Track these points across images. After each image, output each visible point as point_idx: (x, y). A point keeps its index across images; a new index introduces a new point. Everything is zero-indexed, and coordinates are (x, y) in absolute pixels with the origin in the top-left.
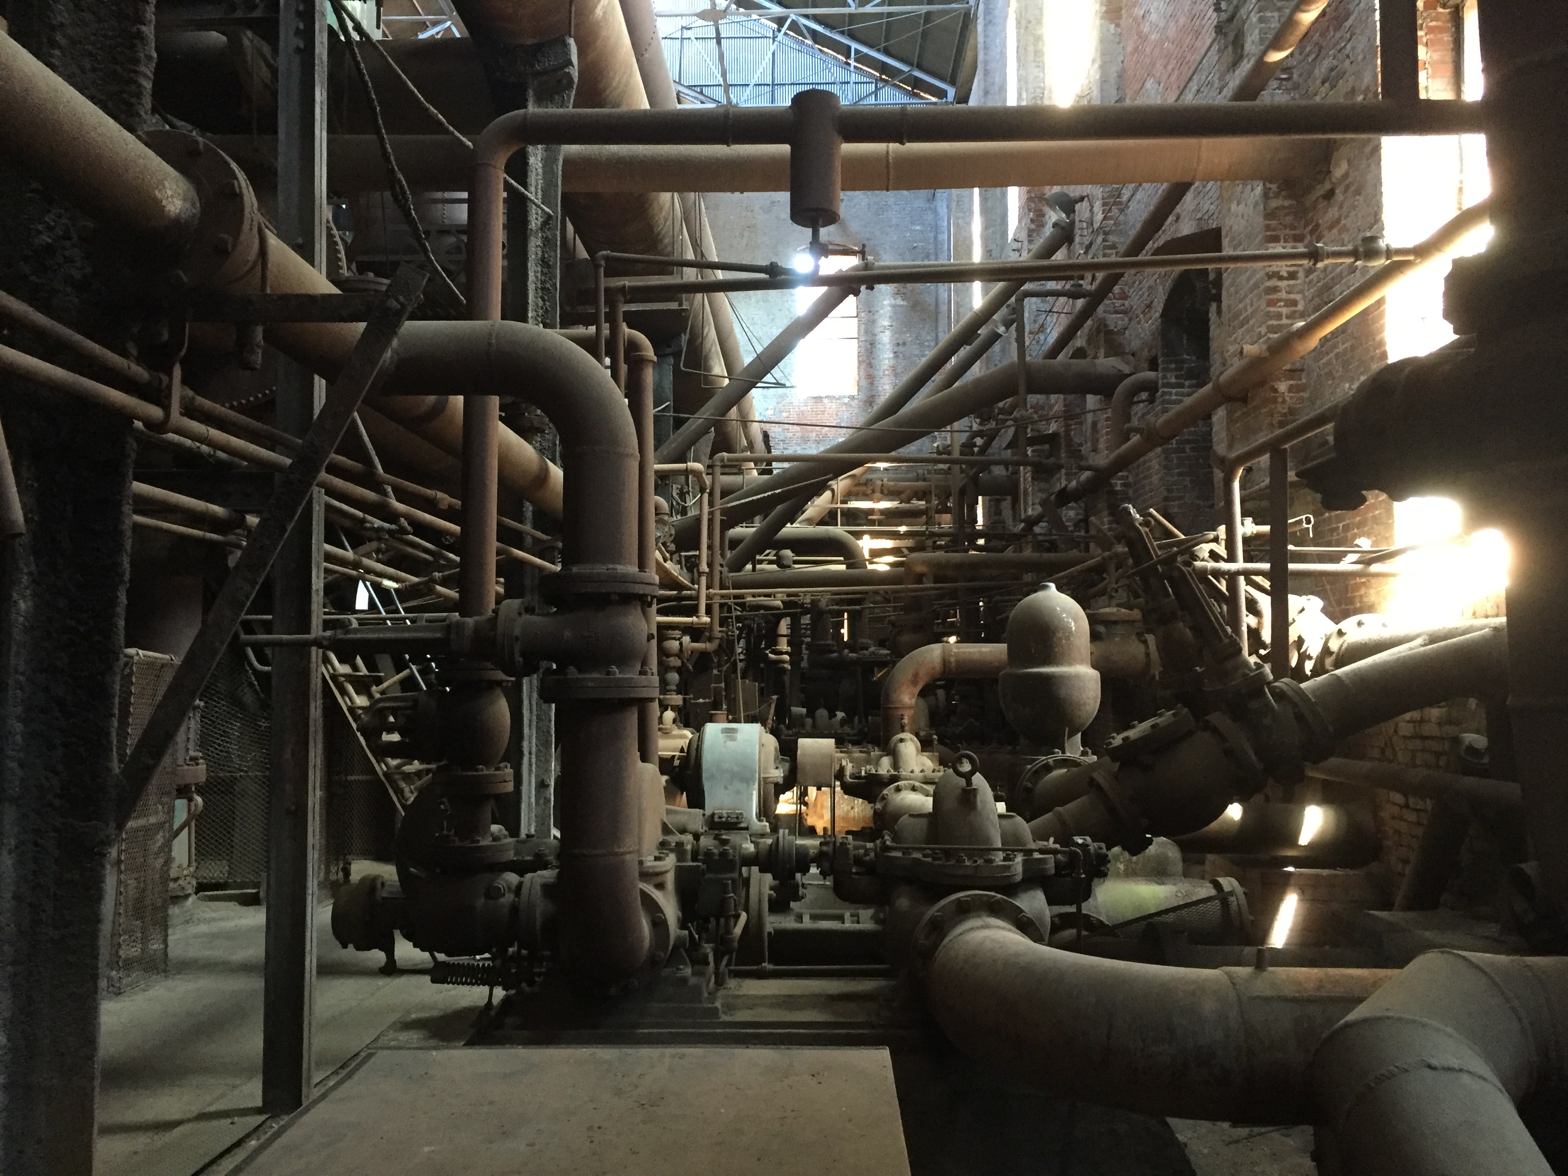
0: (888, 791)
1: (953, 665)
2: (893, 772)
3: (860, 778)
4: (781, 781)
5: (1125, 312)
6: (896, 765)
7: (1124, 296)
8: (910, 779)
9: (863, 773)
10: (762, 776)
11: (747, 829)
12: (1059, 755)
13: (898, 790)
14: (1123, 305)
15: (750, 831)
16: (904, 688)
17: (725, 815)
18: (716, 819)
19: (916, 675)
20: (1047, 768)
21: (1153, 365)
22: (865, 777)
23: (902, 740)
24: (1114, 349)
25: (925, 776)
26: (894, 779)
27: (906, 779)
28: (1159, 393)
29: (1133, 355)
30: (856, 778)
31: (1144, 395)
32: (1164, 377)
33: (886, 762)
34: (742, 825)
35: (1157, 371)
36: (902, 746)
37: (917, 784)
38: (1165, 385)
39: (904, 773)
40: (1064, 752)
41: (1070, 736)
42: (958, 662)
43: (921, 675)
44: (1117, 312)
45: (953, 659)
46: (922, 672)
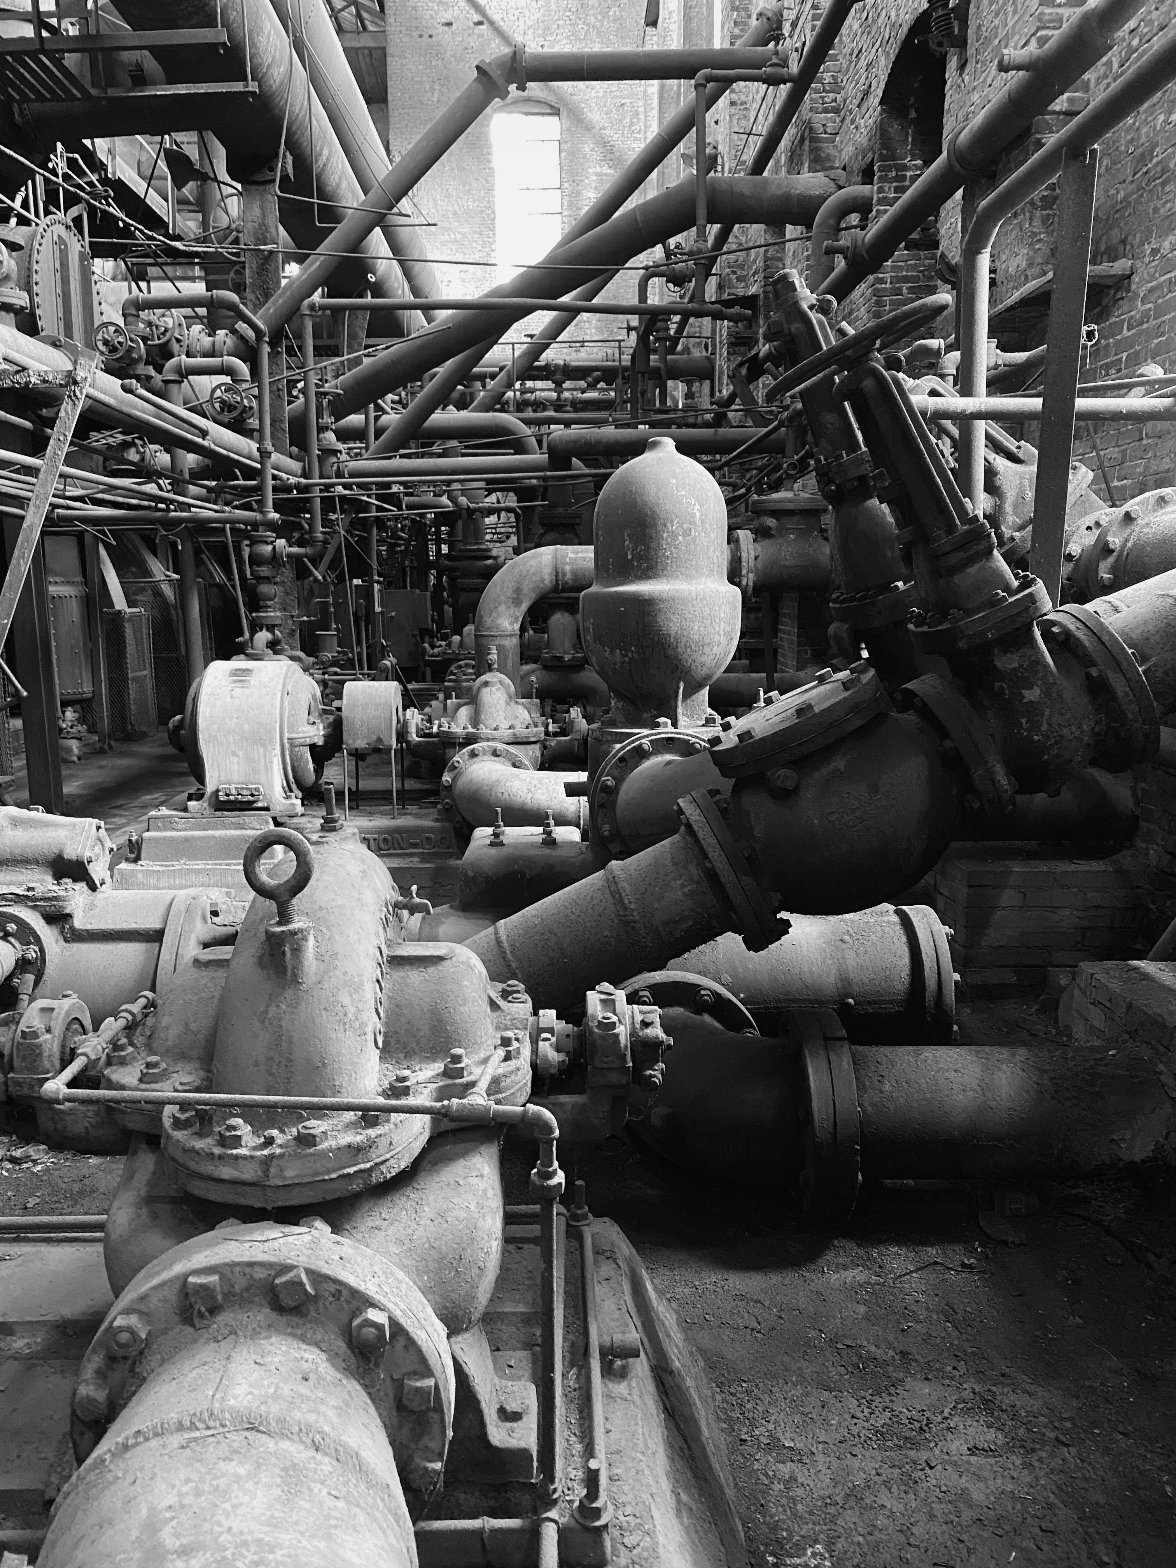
0: (460, 757)
1: (569, 576)
2: (471, 730)
3: (430, 735)
4: (320, 742)
5: (836, 111)
6: (475, 721)
7: (836, 87)
8: (493, 739)
9: (435, 729)
10: (286, 735)
11: (267, 809)
12: (666, 729)
13: (473, 755)
14: (835, 100)
15: (272, 813)
16: (502, 608)
17: (234, 792)
18: (222, 798)
19: (518, 591)
20: (640, 754)
21: (867, 175)
22: (437, 735)
23: (486, 684)
24: (819, 162)
25: (515, 734)
26: (471, 740)
27: (488, 740)
28: (874, 213)
29: (844, 169)
30: (426, 735)
31: (854, 219)
32: (880, 190)
33: (464, 713)
34: (260, 805)
35: (872, 183)
36: (485, 691)
37: (500, 746)
38: (881, 202)
39: (484, 731)
40: (675, 725)
41: (686, 696)
42: (574, 573)
43: (525, 591)
44: (826, 111)
45: (568, 568)
46: (527, 587)
